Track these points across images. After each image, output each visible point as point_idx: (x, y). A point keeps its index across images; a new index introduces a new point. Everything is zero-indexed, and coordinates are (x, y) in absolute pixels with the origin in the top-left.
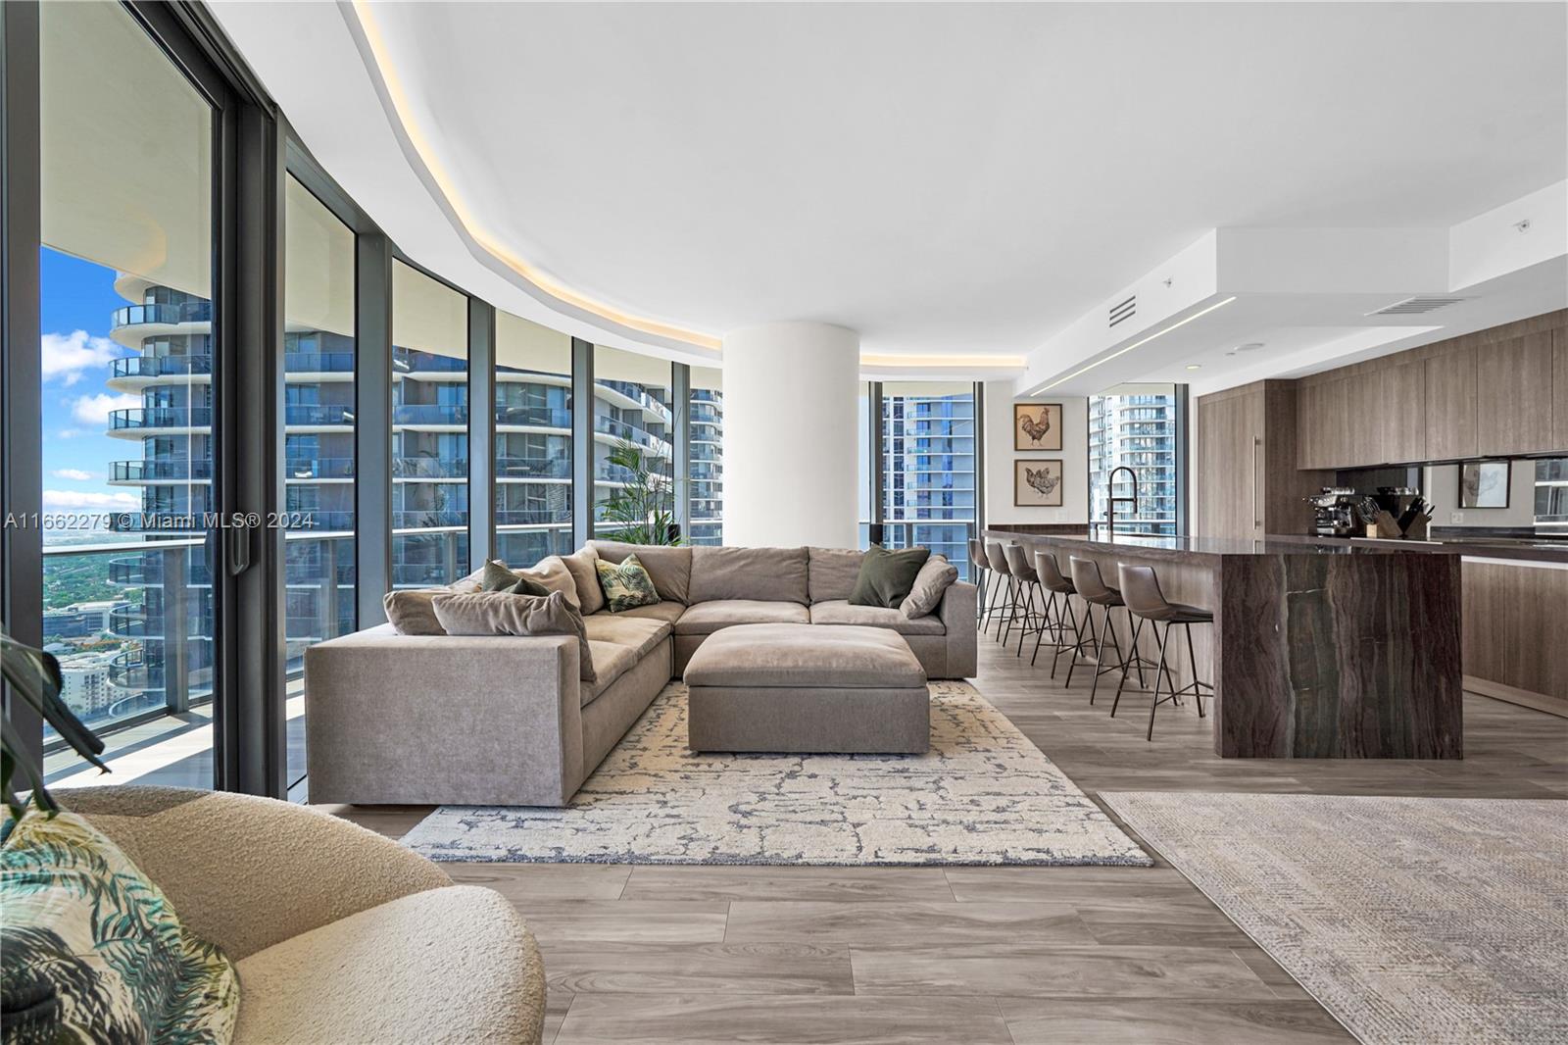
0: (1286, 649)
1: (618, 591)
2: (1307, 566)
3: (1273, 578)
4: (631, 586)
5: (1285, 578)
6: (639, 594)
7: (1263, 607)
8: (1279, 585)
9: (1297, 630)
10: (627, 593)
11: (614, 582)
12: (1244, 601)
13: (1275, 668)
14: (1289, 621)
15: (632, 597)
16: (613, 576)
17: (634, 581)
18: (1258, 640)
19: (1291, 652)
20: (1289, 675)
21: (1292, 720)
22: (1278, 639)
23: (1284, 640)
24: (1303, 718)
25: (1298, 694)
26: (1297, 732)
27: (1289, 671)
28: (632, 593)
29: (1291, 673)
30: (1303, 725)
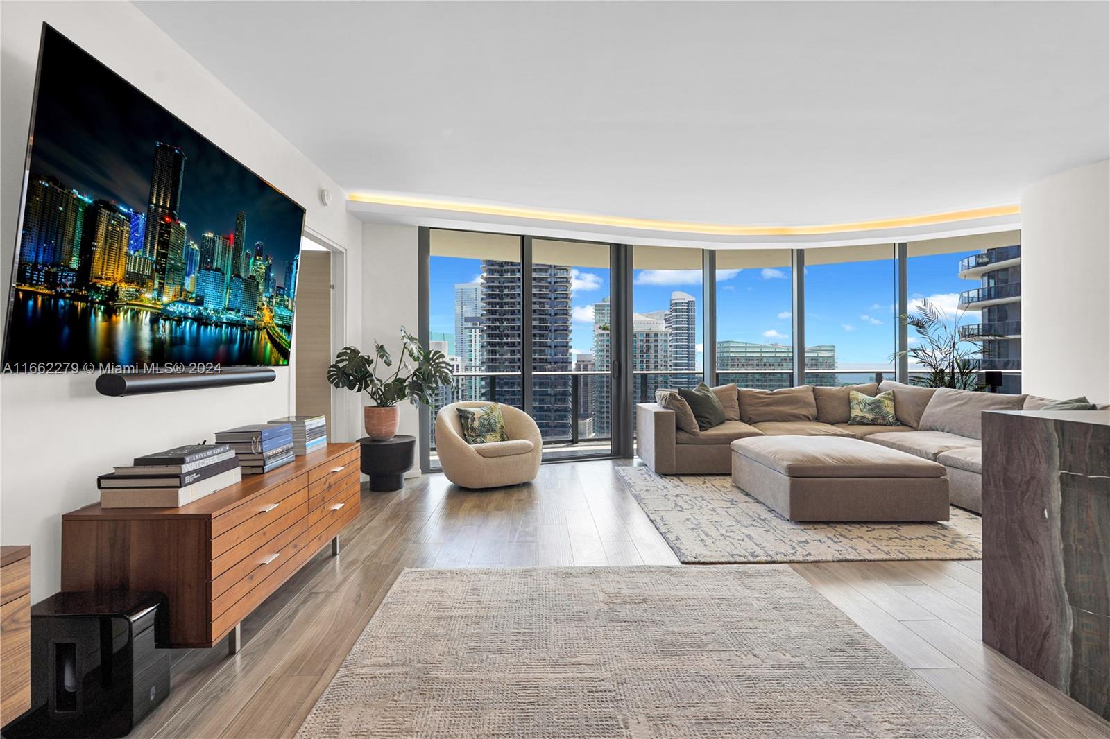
0: (1059, 546)
1: (856, 412)
2: (1089, 441)
3: (1040, 450)
4: (865, 410)
5: (1057, 451)
6: (870, 416)
7: (1028, 483)
8: (1050, 458)
9: (1074, 526)
10: (860, 414)
11: (855, 407)
12: (1006, 470)
13: (1044, 565)
14: (1063, 508)
15: (864, 417)
16: (856, 402)
17: (868, 407)
18: (1022, 522)
19: (1067, 551)
20: (1063, 582)
21: (1067, 644)
22: (1048, 529)
23: (1056, 532)
24: (1084, 650)
25: (1077, 614)
26: (1075, 665)
27: (1063, 575)
28: (863, 415)
29: (1067, 580)
30: (1083, 661)
